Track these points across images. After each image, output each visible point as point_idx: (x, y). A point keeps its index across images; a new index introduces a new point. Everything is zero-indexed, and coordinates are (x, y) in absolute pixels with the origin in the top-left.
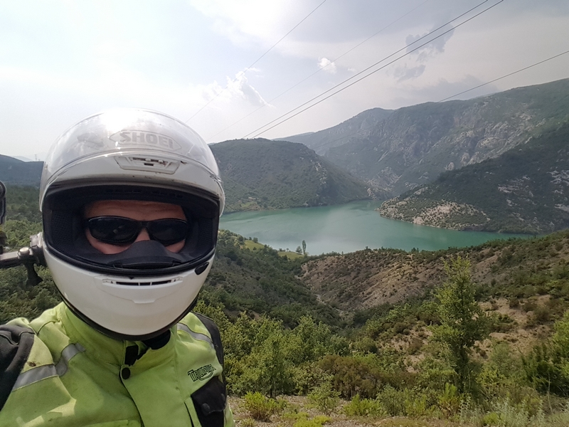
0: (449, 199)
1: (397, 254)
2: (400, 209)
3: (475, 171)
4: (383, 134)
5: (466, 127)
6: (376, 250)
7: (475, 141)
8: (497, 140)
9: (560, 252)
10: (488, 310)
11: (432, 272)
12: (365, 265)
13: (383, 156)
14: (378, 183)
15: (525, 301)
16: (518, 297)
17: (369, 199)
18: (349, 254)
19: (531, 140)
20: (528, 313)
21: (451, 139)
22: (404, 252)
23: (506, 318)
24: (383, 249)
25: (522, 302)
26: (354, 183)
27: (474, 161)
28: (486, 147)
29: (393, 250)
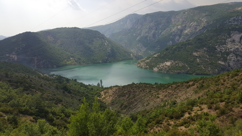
0: (170, 59)
1: (148, 86)
2: (147, 63)
3: (182, 45)
4: (138, 27)
5: (177, 24)
6: (137, 84)
7: (181, 31)
8: (192, 30)
9: (225, 83)
10: (198, 110)
11: (166, 94)
12: (132, 91)
13: (138, 38)
14: (136, 51)
15: (215, 105)
16: (212, 104)
17: (132, 59)
18: (124, 86)
19: (206, 31)
20: (217, 111)
21: (171, 30)
22: (151, 84)
23: (207, 114)
24: (141, 83)
25: (213, 106)
26: (124, 51)
27: (181, 40)
28: (187, 34)
29: (146, 83)
